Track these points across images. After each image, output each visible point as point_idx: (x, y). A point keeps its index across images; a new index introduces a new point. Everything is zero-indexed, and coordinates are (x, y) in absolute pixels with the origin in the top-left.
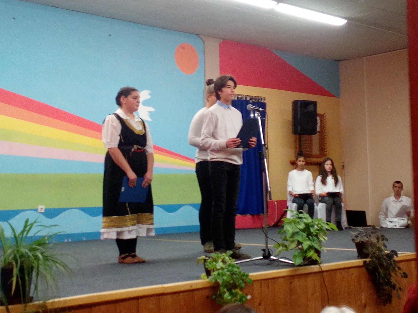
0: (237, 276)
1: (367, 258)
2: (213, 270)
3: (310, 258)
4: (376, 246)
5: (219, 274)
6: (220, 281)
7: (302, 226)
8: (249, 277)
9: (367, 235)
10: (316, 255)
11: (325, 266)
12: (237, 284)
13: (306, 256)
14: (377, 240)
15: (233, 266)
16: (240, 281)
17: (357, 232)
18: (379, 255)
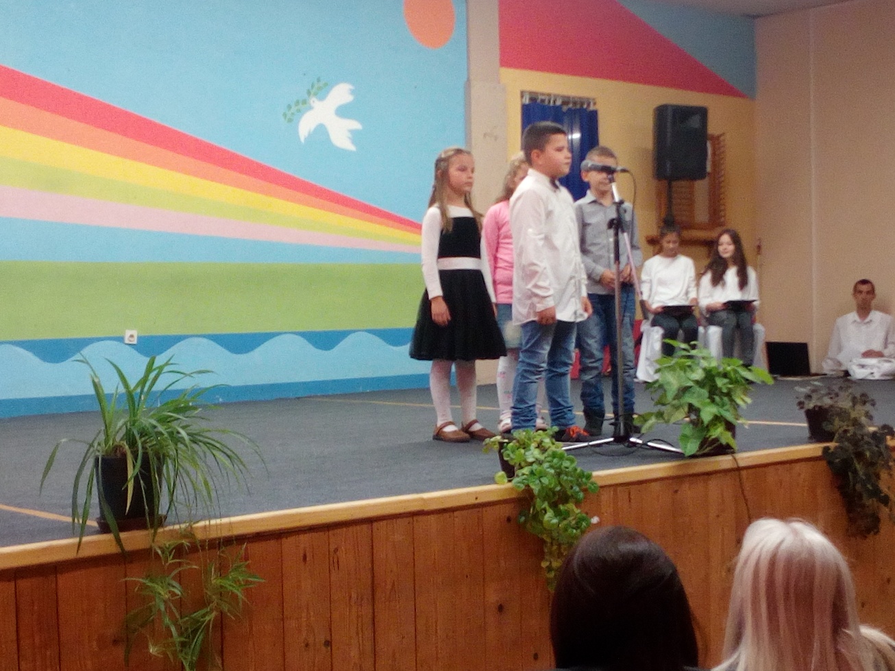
0: (570, 478)
1: (831, 440)
2: (520, 464)
3: (716, 440)
4: (849, 416)
5: (532, 473)
6: (535, 488)
7: (698, 375)
8: (592, 480)
9: (829, 394)
10: (729, 434)
11: (746, 457)
12: (569, 492)
13: (707, 436)
14: (851, 404)
15: (561, 457)
16: (574, 488)
17: (809, 388)
18: (855, 434)
